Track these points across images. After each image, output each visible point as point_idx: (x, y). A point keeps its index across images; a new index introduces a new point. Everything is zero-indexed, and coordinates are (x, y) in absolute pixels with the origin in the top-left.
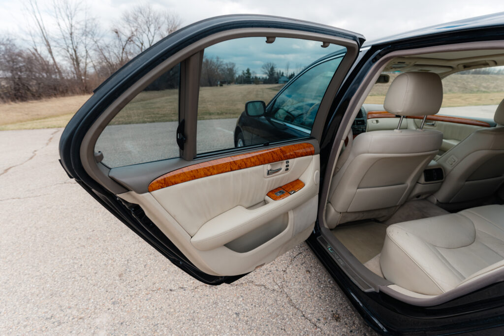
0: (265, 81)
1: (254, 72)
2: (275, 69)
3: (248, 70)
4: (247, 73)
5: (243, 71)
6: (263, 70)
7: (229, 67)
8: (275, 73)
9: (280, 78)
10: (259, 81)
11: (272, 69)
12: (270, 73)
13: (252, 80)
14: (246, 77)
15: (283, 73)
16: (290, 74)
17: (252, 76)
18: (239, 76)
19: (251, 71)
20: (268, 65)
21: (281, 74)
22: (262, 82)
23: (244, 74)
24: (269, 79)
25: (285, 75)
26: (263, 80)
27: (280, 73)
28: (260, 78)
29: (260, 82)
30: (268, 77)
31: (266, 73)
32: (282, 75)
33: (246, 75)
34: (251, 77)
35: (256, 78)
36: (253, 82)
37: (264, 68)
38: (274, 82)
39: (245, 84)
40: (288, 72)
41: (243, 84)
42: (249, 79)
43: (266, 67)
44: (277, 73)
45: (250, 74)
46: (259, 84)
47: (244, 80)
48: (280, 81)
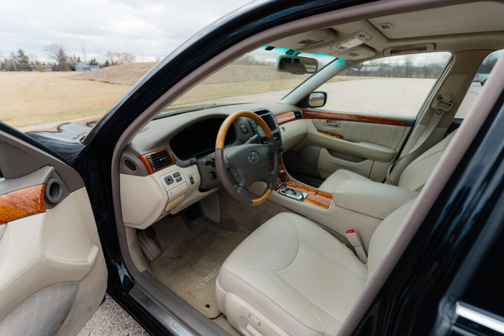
0: (55, 69)
2: (66, 53)
3: (21, 52)
4: (19, 56)
5: (13, 53)
6: (48, 53)
8: (67, 57)
9: (77, 64)
10: (44, 68)
11: (61, 53)
12: (59, 58)
13: (31, 66)
14: (20, 62)
15: (79, 59)
16: (91, 60)
17: (31, 60)
18: (6, 60)
19: (25, 54)
20: (53, 47)
21: (77, 59)
22: (51, 69)
23: (14, 57)
24: (59, 65)
25: (81, 60)
26: (51, 66)
27: (75, 58)
28: (44, 64)
29: (47, 69)
30: (57, 63)
31: (54, 58)
32: (79, 61)
33: (19, 59)
34: (30, 62)
35: (38, 63)
36: (35, 68)
37: (48, 51)
38: (69, 69)
39: (20, 71)
40: (85, 57)
41: (18, 71)
42: (27, 64)
43: (51, 49)
44: (71, 59)
45: (26, 57)
46: (45, 71)
47: (17, 66)
48: (78, 68)
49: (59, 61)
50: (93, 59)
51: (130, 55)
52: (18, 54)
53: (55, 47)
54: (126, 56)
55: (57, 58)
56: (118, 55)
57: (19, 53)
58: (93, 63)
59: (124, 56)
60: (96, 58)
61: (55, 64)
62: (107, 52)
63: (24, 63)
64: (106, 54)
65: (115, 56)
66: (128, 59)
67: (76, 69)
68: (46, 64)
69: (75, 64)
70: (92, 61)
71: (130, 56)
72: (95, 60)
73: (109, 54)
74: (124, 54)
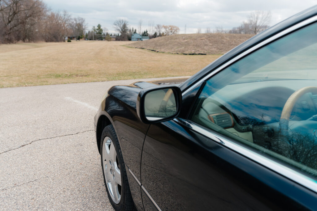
0: (118, 38)
1: (105, 29)
2: (127, 26)
3: (99, 26)
4: (97, 29)
5: (94, 27)
6: (115, 26)
7: (78, 22)
8: (127, 30)
9: (133, 35)
10: (110, 38)
11: (125, 26)
12: (122, 30)
13: (103, 37)
14: (97, 33)
15: (135, 31)
17: (104, 32)
18: (89, 32)
19: (101, 28)
20: (120, 22)
21: (134, 31)
22: (115, 39)
23: (95, 30)
24: (121, 36)
25: (137, 32)
26: (115, 37)
27: (133, 30)
28: (111, 35)
29: (112, 39)
30: (120, 34)
31: (119, 30)
32: (135, 32)
33: (97, 31)
34: (103, 34)
35: (107, 34)
36: (105, 38)
37: (116, 25)
38: (127, 39)
39: (96, 40)
40: (140, 29)
41: (94, 40)
42: (100, 35)
43: (118, 24)
44: (130, 31)
45: (102, 30)
46: (110, 40)
47: (95, 36)
48: (133, 38)
49: (121, 33)
50: (146, 31)
51: (176, 27)
52: (97, 28)
53: (121, 22)
54: (172, 28)
55: (121, 31)
56: (165, 27)
57: (98, 26)
58: (145, 34)
59: (170, 28)
60: (148, 30)
61: (118, 35)
62: (157, 25)
63: (99, 34)
64: (156, 26)
65: (163, 28)
66: (173, 31)
67: (132, 39)
68: (112, 35)
69: (132, 35)
70: (144, 33)
71: (175, 29)
72: (147, 32)
73: (159, 26)
74: (170, 26)
